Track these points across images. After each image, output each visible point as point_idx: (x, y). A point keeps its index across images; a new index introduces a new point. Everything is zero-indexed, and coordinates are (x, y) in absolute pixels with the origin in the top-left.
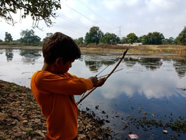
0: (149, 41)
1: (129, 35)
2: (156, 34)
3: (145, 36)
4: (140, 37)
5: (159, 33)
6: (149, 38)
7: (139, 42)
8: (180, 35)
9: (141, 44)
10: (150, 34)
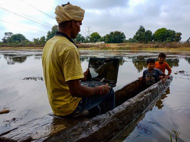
0: (111, 40)
1: (93, 34)
2: (118, 33)
6: (111, 37)
8: (137, 33)
9: (103, 42)
10: (112, 33)
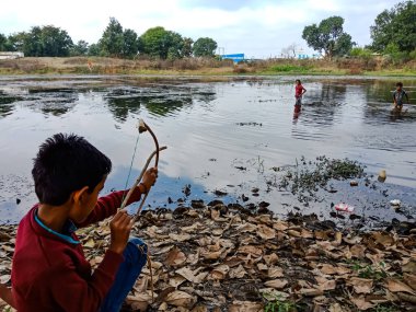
0: (39, 48)
2: (53, 31)
3: (22, 34)
4: (11, 38)
5: (57, 30)
6: (36, 39)
7: (9, 49)
9: (19, 54)
10: (36, 30)
